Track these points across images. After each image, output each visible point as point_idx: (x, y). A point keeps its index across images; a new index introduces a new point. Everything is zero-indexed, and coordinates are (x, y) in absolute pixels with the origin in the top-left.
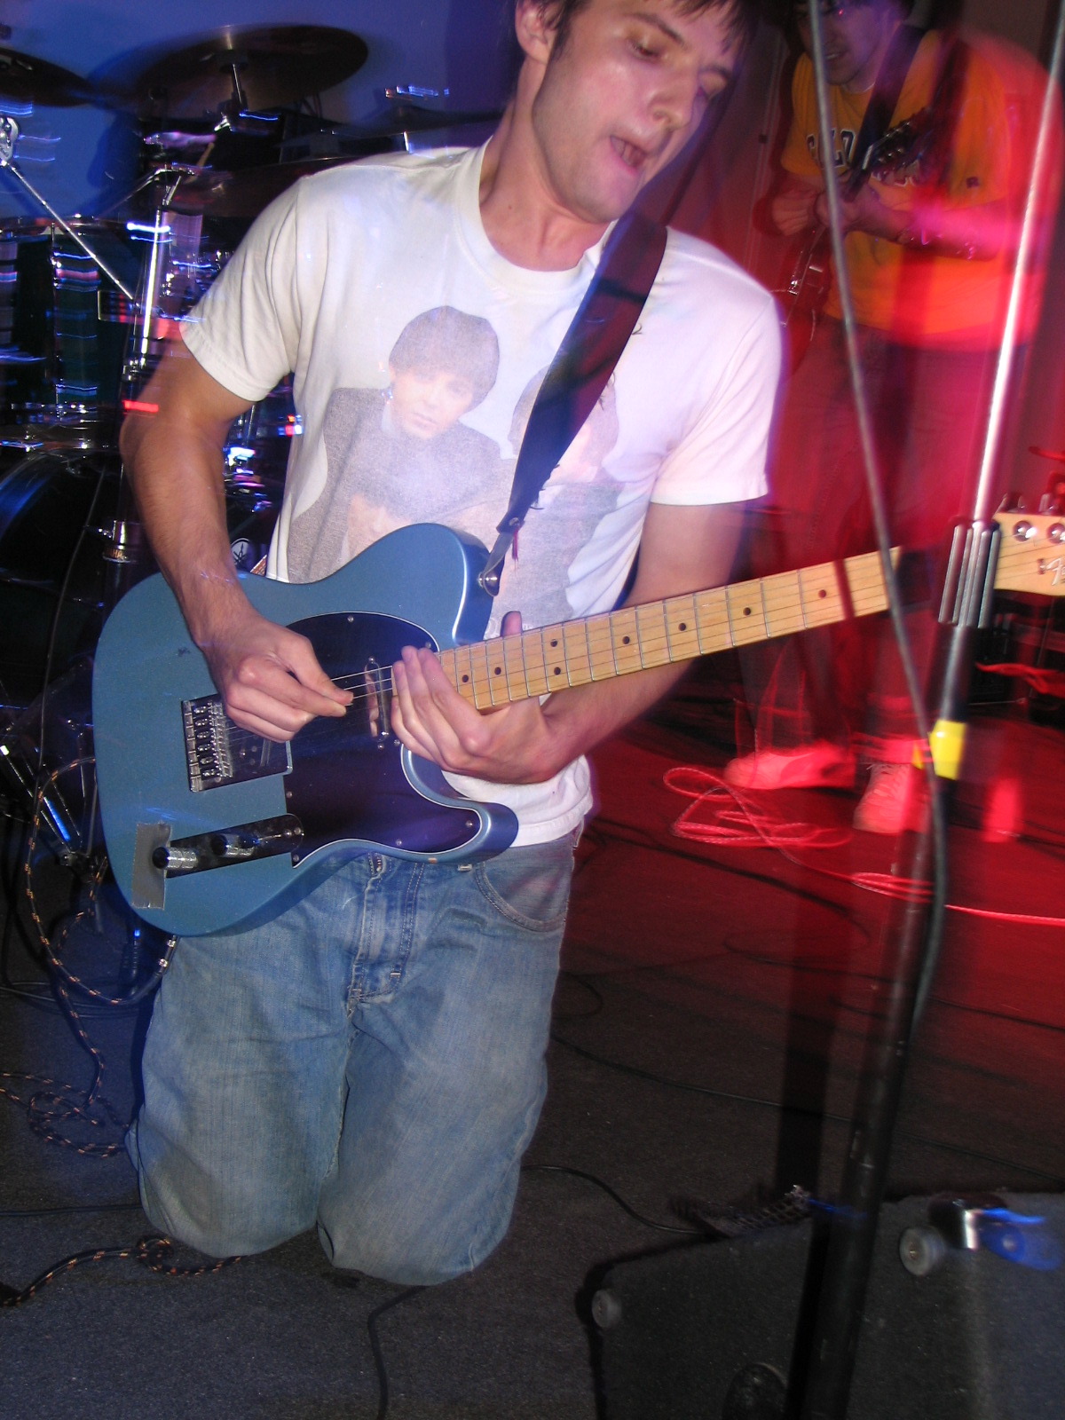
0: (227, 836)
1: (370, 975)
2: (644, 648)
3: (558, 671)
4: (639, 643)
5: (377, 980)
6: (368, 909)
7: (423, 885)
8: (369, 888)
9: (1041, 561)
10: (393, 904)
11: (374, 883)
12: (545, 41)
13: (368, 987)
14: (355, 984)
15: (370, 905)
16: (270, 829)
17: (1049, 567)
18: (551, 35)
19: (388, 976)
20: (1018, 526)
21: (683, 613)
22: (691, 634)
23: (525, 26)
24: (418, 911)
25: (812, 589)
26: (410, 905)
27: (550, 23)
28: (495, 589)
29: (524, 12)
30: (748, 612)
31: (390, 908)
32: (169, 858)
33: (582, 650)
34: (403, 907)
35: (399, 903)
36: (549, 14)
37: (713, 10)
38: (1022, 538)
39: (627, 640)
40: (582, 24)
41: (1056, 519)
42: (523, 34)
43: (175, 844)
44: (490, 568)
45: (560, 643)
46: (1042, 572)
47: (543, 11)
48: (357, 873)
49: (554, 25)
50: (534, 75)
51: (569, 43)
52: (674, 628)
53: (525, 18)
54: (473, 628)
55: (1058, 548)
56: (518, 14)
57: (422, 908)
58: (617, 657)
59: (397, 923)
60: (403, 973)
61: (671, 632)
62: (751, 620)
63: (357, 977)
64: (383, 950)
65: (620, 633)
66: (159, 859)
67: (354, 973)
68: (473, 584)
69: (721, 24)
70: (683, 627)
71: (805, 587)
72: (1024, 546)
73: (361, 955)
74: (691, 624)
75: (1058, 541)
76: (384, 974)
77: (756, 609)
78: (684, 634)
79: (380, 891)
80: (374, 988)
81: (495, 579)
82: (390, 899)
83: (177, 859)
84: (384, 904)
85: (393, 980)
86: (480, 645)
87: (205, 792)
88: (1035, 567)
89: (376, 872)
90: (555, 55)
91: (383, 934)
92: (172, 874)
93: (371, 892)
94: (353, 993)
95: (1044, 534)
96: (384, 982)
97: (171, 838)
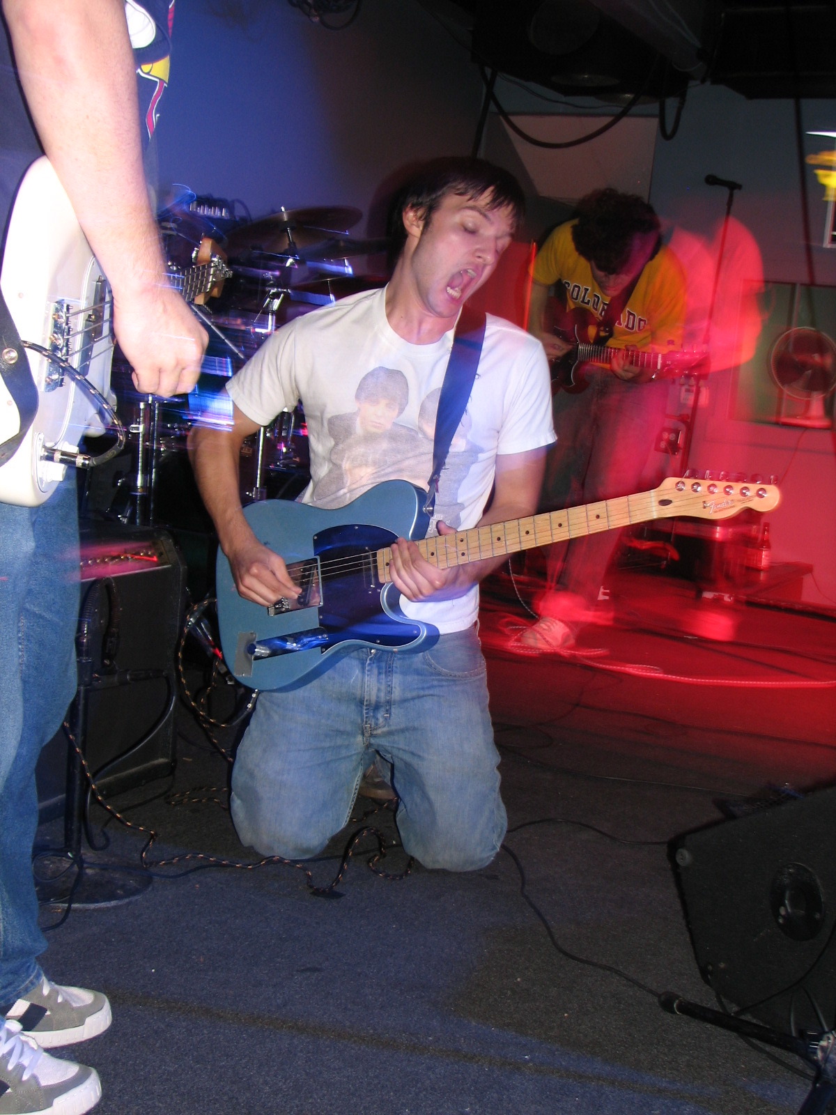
0: (288, 638)
1: (374, 717)
2: (508, 543)
3: (463, 554)
4: (505, 541)
5: (377, 719)
6: (368, 675)
7: (396, 658)
8: (368, 662)
9: (704, 502)
10: (381, 671)
11: (371, 659)
12: (418, 227)
13: (373, 723)
14: (366, 722)
15: (369, 673)
16: (310, 635)
17: (708, 505)
18: (421, 223)
19: (383, 717)
20: (693, 485)
21: (528, 526)
22: (531, 536)
23: (408, 219)
24: (394, 675)
25: (592, 514)
26: (390, 671)
27: (421, 217)
28: (432, 513)
29: (407, 213)
30: (560, 525)
31: (380, 673)
32: (256, 650)
33: (476, 544)
34: (386, 672)
35: (384, 671)
36: (419, 213)
37: (503, 209)
38: (696, 491)
39: (499, 539)
40: (437, 217)
41: (712, 482)
42: (407, 223)
43: (259, 642)
44: (428, 502)
45: (465, 540)
46: (705, 507)
47: (416, 212)
48: (361, 654)
49: (423, 218)
50: (412, 243)
51: (431, 226)
52: (523, 533)
53: (408, 215)
54: (420, 533)
55: (712, 496)
56: (404, 214)
57: (396, 673)
58: (494, 547)
59: (383, 681)
60: (390, 714)
61: (521, 535)
62: (562, 529)
63: (367, 717)
64: (378, 697)
65: (496, 535)
66: (251, 649)
67: (365, 716)
68: (420, 512)
69: (509, 215)
70: (527, 533)
71: (589, 513)
72: (696, 495)
73: (367, 701)
74: (531, 532)
75: (712, 493)
76: (381, 715)
77: (565, 524)
78: (528, 536)
79: (374, 663)
80: (376, 724)
81: (431, 508)
82: (379, 668)
83: (260, 650)
84: (375, 671)
85: (386, 719)
86: (424, 541)
87: (276, 616)
88: (701, 505)
89: (371, 653)
90: (423, 233)
91: (376, 687)
92: (257, 658)
93: (369, 664)
94: (366, 728)
95: (706, 489)
96: (381, 720)
97: (257, 640)
